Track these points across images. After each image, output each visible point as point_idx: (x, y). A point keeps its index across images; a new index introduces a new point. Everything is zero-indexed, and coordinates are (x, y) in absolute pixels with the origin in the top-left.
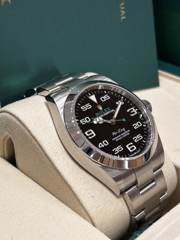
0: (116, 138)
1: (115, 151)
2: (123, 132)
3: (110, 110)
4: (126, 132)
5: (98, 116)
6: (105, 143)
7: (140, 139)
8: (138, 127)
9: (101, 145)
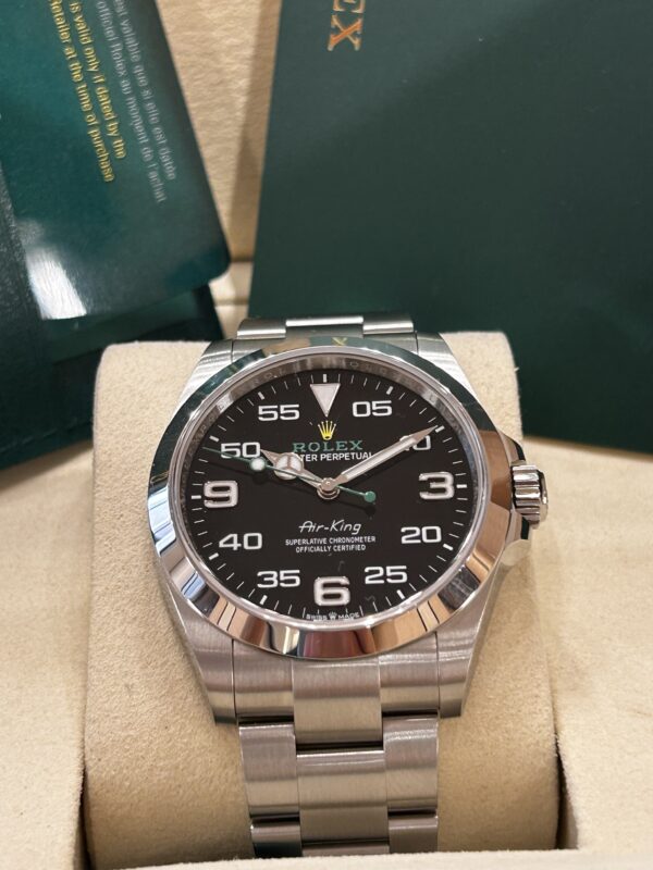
0: (304, 541)
1: (266, 579)
2: (348, 534)
3: (356, 450)
4: (360, 539)
5: (299, 453)
6: (253, 541)
7: (389, 581)
8: (419, 541)
9: (231, 541)
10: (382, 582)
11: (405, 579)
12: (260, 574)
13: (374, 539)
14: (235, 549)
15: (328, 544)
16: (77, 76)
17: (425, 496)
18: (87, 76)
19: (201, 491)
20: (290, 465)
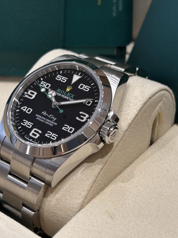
0: (40, 117)
1: (24, 122)
2: (51, 120)
3: (71, 97)
4: (53, 123)
7: (51, 138)
8: (66, 130)
10: (49, 137)
11: (55, 139)
12: (24, 120)
13: (56, 124)
14: (24, 111)
15: (45, 120)
17: (77, 118)
19: (27, 92)
20: (52, 94)
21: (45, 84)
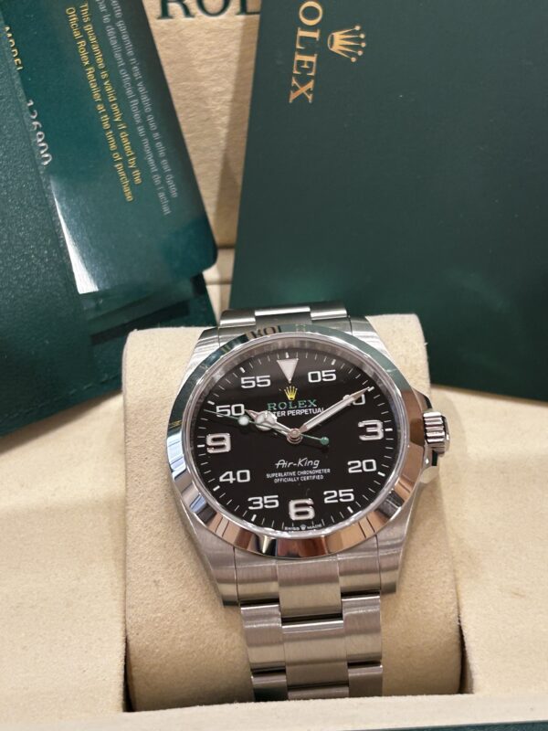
0: (280, 475)
1: (254, 503)
2: (310, 468)
3: (312, 407)
4: (319, 471)
5: (272, 411)
6: (243, 476)
7: (342, 500)
8: (360, 471)
9: (228, 477)
10: (336, 501)
11: (352, 499)
12: (250, 499)
13: (329, 471)
14: (231, 482)
15: (297, 476)
16: (106, 125)
17: (363, 438)
18: (113, 125)
19: (204, 441)
20: (267, 419)
21: (230, 408)
